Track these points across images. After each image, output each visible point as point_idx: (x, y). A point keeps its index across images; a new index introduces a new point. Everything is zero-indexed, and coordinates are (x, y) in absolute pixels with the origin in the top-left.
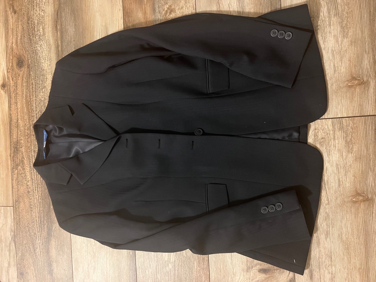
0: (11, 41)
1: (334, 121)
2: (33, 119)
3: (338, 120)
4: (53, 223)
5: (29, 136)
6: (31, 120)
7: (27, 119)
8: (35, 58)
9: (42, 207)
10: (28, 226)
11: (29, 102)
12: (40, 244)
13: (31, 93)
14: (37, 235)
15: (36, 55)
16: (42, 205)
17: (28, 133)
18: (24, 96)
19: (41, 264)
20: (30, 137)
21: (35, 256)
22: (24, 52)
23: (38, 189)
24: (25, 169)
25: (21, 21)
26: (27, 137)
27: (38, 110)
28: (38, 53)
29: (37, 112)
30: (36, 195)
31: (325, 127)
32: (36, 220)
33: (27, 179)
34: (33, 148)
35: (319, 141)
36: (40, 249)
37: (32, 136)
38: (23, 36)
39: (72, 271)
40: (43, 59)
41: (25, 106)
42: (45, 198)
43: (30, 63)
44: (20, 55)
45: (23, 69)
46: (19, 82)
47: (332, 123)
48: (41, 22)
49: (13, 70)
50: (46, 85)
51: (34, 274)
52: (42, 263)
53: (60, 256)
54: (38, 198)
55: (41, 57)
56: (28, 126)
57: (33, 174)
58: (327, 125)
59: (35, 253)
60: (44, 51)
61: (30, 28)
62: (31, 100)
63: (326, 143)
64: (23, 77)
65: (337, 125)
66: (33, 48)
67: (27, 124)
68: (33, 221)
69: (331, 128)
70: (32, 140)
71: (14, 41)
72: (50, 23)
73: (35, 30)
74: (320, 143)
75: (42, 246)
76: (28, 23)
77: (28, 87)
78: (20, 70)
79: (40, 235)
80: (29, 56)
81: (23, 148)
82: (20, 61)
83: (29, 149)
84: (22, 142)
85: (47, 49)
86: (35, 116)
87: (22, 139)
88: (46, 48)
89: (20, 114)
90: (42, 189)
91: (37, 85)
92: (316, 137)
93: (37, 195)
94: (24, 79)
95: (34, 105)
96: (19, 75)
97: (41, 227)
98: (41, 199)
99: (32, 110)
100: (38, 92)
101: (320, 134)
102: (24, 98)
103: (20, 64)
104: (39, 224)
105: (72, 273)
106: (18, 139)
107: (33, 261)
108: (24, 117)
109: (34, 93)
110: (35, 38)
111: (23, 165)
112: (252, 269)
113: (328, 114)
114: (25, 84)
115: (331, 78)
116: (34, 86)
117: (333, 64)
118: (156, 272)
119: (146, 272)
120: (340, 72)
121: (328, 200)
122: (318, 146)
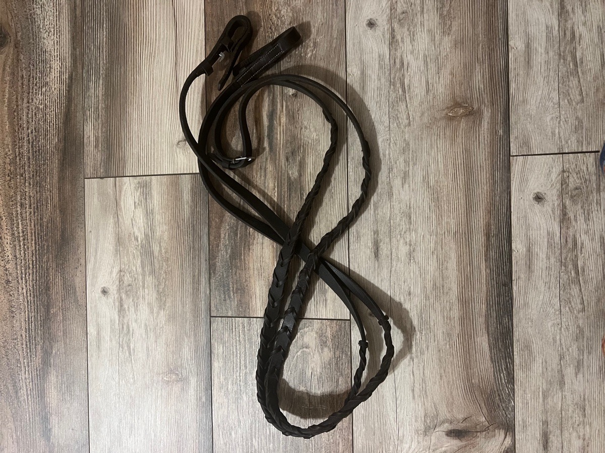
2: (21, 144)
4: (53, 342)
5: (12, 176)
6: (17, 147)
7: (10, 144)
8: (30, 28)
9: (33, 310)
10: (4, 347)
11: (15, 111)
12: (28, 381)
13: (19, 95)
14: (22, 362)
15: (32, 23)
16: (33, 308)
17: (10, 170)
18: (5, 99)
19: (28, 419)
20: (15, 178)
21: (18, 402)
22: (10, 18)
23: (27, 278)
24: (3, 238)
26: (8, 178)
27: (32, 127)
28: (36, 19)
29: (29, 131)
30: (23, 289)
31: (582, 168)
32: (21, 336)
33: (6, 257)
34: (19, 198)
35: (570, 193)
36: (27, 390)
37: (18, 176)
39: (87, 432)
40: (45, 31)
41: (6, 118)
42: (40, 294)
43: (19, 38)
45: (5, 49)
47: (596, 162)
50: (48, 80)
51: (14, 437)
52: (29, 416)
53: (66, 403)
54: (27, 293)
55: (41, 27)
56: (11, 157)
57: (18, 248)
58: (586, 164)
59: (17, 398)
60: (48, 17)
62: (20, 107)
63: (584, 198)
64: (4, 66)
66: (28, 11)
67: (9, 153)
68: (16, 337)
69: (593, 169)
70: (18, 184)
74: (572, 197)
75: (31, 383)
77: (13, 84)
79: (28, 363)
80: (19, 25)
83: (12, 201)
85: (54, 13)
86: (25, 139)
88: (52, 11)
90: (35, 276)
91: (32, 79)
92: (564, 186)
93: (24, 287)
94: (7, 68)
95: (25, 117)
97: (30, 349)
98: (32, 296)
99: (21, 126)
100: (32, 93)
101: (571, 180)
102: (6, 104)
104: (27, 342)
105: (87, 435)
107: (13, 411)
108: (3, 139)
109: (26, 94)
112: (435, 431)
113: (588, 144)
114: (8, 78)
115: (596, 78)
116: (25, 82)
117: (600, 51)
118: (251, 435)
119: (231, 434)
121: (582, 303)
122: (568, 202)
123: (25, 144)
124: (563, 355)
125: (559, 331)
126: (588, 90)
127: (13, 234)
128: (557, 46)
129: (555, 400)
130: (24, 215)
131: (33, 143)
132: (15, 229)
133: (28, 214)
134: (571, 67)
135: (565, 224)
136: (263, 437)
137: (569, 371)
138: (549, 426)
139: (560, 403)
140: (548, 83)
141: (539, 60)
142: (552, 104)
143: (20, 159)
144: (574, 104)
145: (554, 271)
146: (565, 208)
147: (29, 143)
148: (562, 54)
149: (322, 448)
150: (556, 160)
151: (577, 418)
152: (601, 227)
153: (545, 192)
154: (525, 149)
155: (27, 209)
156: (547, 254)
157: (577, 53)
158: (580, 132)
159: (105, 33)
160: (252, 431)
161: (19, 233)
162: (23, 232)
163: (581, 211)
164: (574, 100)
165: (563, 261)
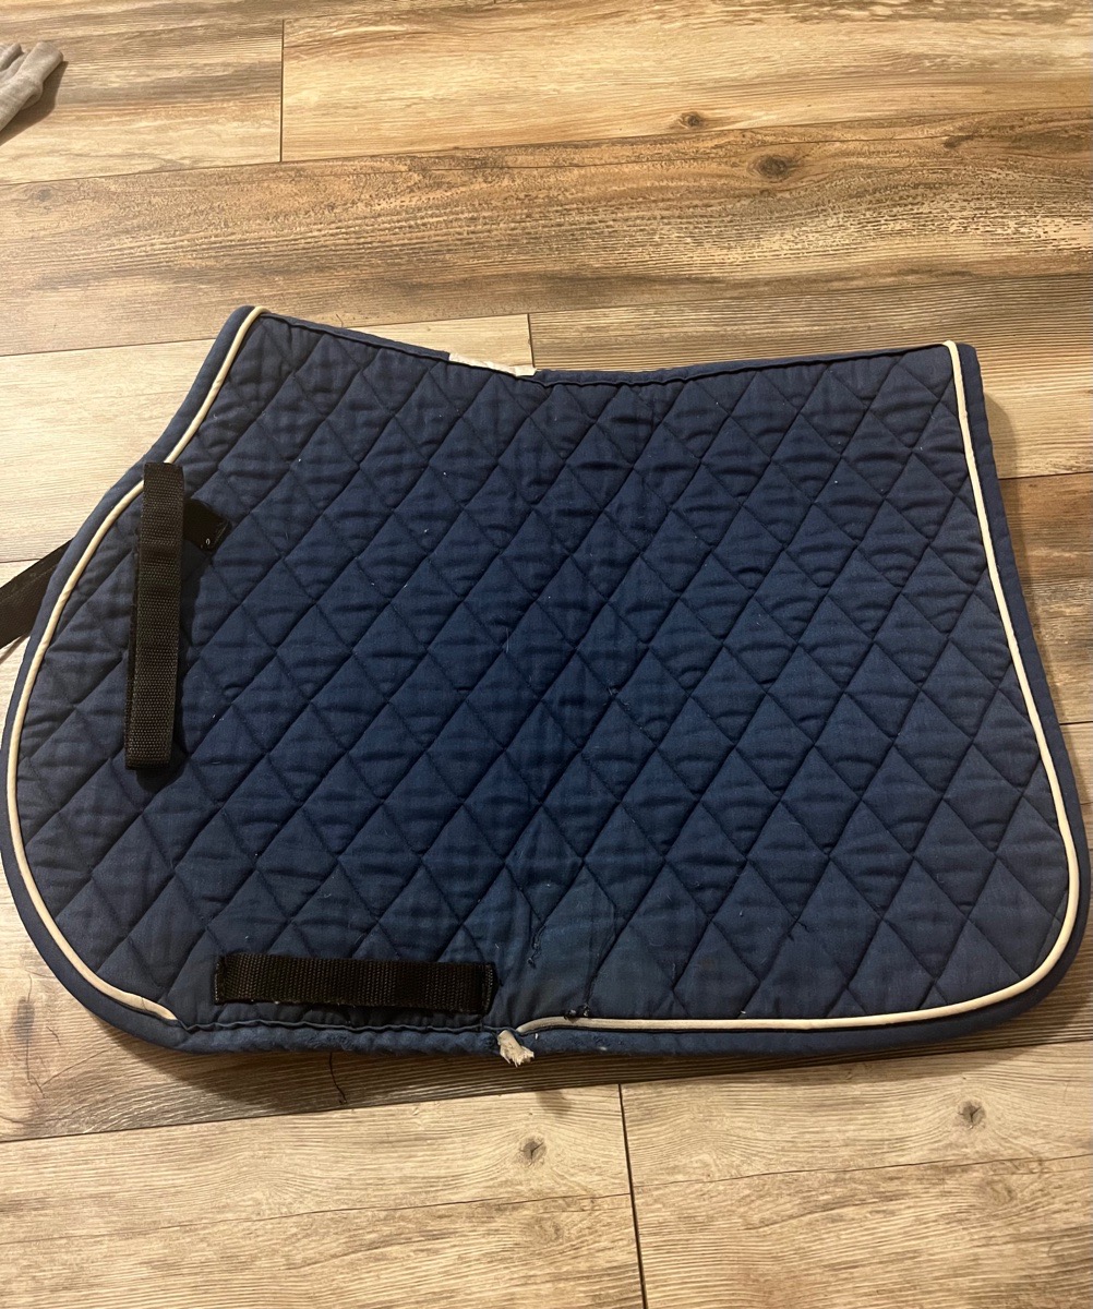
0: (849, 136)
1: (631, 1274)
3: (635, 1291)
4: (222, 284)
5: (526, 201)
6: (580, 206)
8: (799, 212)
9: (280, 248)
11: (644, 198)
13: (675, 203)
15: (809, 213)
18: (665, 182)
22: (815, 179)
24: (412, 194)
25: (923, 165)
26: (522, 196)
27: (617, 226)
28: (817, 219)
29: (611, 223)
30: (320, 230)
34: (486, 214)
35: (546, 1216)
38: (871, 171)
41: (630, 186)
43: (779, 195)
44: (803, 166)
45: (757, 175)
46: (713, 167)
47: (619, 1267)
48: (924, 225)
49: (753, 146)
50: (707, 246)
55: (804, 229)
56: (560, 197)
57: (395, 218)
60: (823, 237)
61: (901, 193)
62: (653, 205)
64: (727, 176)
65: (614, 1287)
66: (831, 205)
69: (602, 1261)
71: (851, 146)
72: (923, 253)
73: (895, 206)
74: (539, 1221)
76: (916, 186)
77: (695, 192)
78: (752, 166)
79: (182, 247)
80: (803, 193)
81: (484, 185)
82: (785, 166)
84: (506, 182)
85: (831, 246)
87: (514, 181)
88: (835, 244)
89: (603, 174)
90: (344, 247)
91: (706, 220)
92: (561, 1201)
93: (323, 233)
94: (723, 181)
96: (734, 165)
97: (208, 249)
98: (307, 246)
100: (681, 223)
101: (576, 1216)
102: (657, 184)
103: (774, 167)
106: (516, 171)
108: (592, 184)
109: (677, 213)
110: (869, 209)
111: (427, 187)
112: (32, 976)
113: (657, 1248)
114: (704, 183)
115: (802, 1253)
116: (699, 211)
117: (862, 1260)
120: (830, 1289)
121: (307, 1263)
122: (527, 1213)
123: (586, 218)
124: (191, 1230)
125: (244, 1215)
126: (775, 1237)
127: (419, 210)
128: (863, 1163)
129: (91, 1221)
130: (455, 224)
131: (589, 229)
132: (430, 212)
133: (458, 230)
134: (821, 1198)
135: (480, 1210)
137: (154, 1247)
138: (33, 1212)
139: (84, 1232)
140: (783, 1150)
141: (830, 1129)
142: (738, 1162)
143: (557, 211)
144: (742, 1210)
145: (375, 1196)
146: (514, 1209)
147: (589, 223)
148: (848, 1176)
150: (617, 1181)
151: (50, 1273)
152: (474, 1289)
153: (547, 1164)
154: (636, 1112)
155: (466, 228)
156: (411, 1177)
157: (854, 1208)
158: (682, 1227)
159: (801, 329)
161: (422, 218)
162: (424, 225)
163: (509, 1244)
164: (750, 1208)
165: (398, 1214)
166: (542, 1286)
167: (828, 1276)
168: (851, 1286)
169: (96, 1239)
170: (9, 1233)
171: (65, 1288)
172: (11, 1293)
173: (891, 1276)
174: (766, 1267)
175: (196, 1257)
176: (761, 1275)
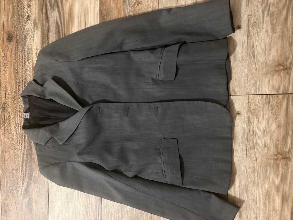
0: (3, 20)
1: (263, 97)
2: (19, 85)
3: (266, 96)
4: (33, 170)
5: (15, 99)
6: (17, 86)
7: (14, 84)
8: (23, 34)
9: (24, 157)
10: (12, 173)
11: (16, 70)
12: (22, 187)
13: (18, 63)
14: (20, 179)
15: (24, 32)
17: (14, 96)
18: (12, 65)
19: (22, 204)
20: (16, 99)
21: (18, 196)
22: (14, 29)
23: (22, 143)
24: (11, 125)
25: (12, 3)
26: (14, 99)
27: (24, 77)
28: (26, 30)
29: (23, 79)
31: (256, 101)
32: (19, 168)
33: (12, 134)
34: (18, 108)
35: (251, 112)
36: (22, 191)
38: (13, 16)
39: (48, 210)
40: (29, 36)
41: (13, 73)
42: (27, 150)
43: (18, 38)
44: (10, 32)
45: (12, 43)
46: (9, 53)
47: (262, 99)
48: (29, 5)
49: (3, 43)
50: (31, 57)
51: (16, 211)
52: (23, 202)
53: (39, 197)
54: (22, 149)
55: (28, 34)
56: (15, 90)
57: (18, 130)
58: (258, 100)
59: (17, 194)
60: (31, 29)
61: (20, 9)
62: (19, 68)
63: (257, 114)
64: (12, 50)
65: (265, 100)
66: (22, 26)
67: (14, 89)
68: (17, 168)
69: (260, 102)
70: (18, 102)
71: (5, 19)
72: (37, 6)
73: (23, 11)
74: (252, 113)
75: (23, 188)
76: (18, 6)
77: (15, 58)
78: (9, 44)
79: (22, 180)
80: (18, 33)
81: (10, 108)
82: (10, 36)
83: (15, 109)
84: (9, 103)
85: (33, 28)
86: (21, 83)
87: (9, 101)
88: (33, 27)
89: (8, 80)
90: (25, 142)
91: (24, 56)
92: (249, 109)
93: (21, 147)
94: (13, 51)
95: (21, 73)
96: (9, 48)
97: (23, 173)
98: (24, 150)
99: (19, 77)
100: (24, 62)
101: (252, 106)
102: (12, 67)
103: (10, 38)
104: (22, 171)
105: (48, 211)
106: (6, 100)
107: (15, 201)
108: (11, 82)
110: (24, 18)
111: (9, 122)
113: (259, 91)
114: (13, 56)
115: (262, 64)
116: (21, 58)
117: (265, 53)
118: (118, 211)
119: (110, 211)
120: (269, 59)
121: (256, 157)
122: (250, 115)
123: (21, 85)
124: (248, 179)
125: (246, 169)
126: (259, 69)
127: (16, 124)
128: (246, 50)
129: (244, 197)
130: (21, 116)
131: (24, 84)
132: (17, 121)
134: (252, 59)
135: (249, 124)
136: (123, 212)
137: (250, 186)
139: (246, 199)
140: (243, 65)
141: (239, 55)
142: (244, 74)
143: (19, 91)
144: (253, 74)
145: (245, 144)
146: (249, 118)
147: (23, 84)
148: (249, 53)
149: (148, 217)
150: (246, 98)
151: (254, 205)
152: (264, 126)
153: (241, 111)
154: (233, 93)
155: (22, 113)
156: (242, 137)
157: (255, 53)
158: (255, 86)
159: (56, 38)
160: (118, 209)
161: (18, 123)
162: (20, 123)
163: (256, 119)
164: (253, 73)
165: (248, 140)
166: (264, 113)
167: (267, 59)
168: (269, 55)
169: (248, 196)
170: (245, 213)
171: (256, 202)
172: (256, 212)
173: (268, 47)
174: (264, 71)
175: (253, 178)
176: (266, 72)
